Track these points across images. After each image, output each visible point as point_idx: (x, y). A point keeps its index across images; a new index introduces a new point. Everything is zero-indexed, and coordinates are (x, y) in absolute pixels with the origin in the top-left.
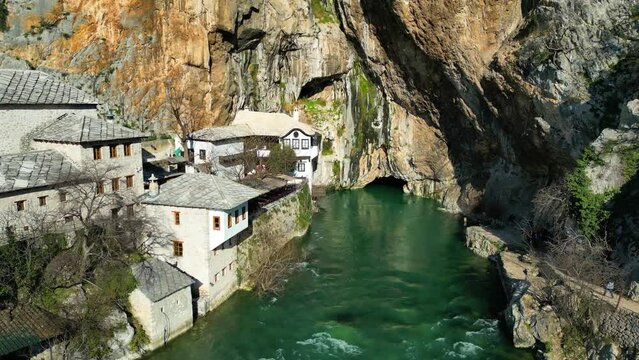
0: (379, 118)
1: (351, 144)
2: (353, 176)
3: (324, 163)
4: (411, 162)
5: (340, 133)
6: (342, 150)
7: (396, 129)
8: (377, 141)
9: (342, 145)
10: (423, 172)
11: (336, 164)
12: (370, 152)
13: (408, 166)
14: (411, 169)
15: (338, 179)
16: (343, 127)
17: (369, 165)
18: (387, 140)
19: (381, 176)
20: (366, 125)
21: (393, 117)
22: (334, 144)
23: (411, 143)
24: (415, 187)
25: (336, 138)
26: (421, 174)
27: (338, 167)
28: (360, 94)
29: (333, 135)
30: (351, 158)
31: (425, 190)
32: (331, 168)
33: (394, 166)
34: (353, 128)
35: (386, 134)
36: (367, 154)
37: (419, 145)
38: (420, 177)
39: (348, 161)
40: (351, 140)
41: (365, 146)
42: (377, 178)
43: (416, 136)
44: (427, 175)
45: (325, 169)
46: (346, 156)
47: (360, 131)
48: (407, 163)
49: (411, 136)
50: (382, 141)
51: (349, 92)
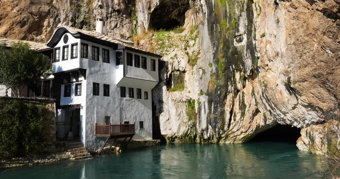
0: (242, 29)
1: (208, 75)
2: (217, 120)
3: (171, 103)
4: (288, 86)
5: (192, 62)
6: (197, 84)
7: (263, 36)
8: (243, 64)
9: (196, 76)
10: (314, 101)
11: (190, 102)
12: (239, 86)
13: (286, 93)
14: (293, 101)
15: (194, 125)
16: (199, 53)
17: (243, 106)
18: (254, 59)
19: (262, 124)
20: (227, 44)
21: (257, 20)
22: (187, 77)
23: (284, 50)
24: (312, 140)
25: (188, 68)
26: (311, 106)
27: (193, 108)
28: (216, 6)
29: (183, 64)
30: (208, 94)
32: (184, 109)
33: (268, 100)
34: (212, 51)
35: (251, 48)
36: (237, 91)
39: (204, 99)
40: (209, 70)
41: (230, 78)
42: (258, 127)
43: (292, 32)
45: (173, 111)
46: (201, 93)
47: (220, 55)
48: (282, 87)
50: (249, 62)
51: (205, 9)
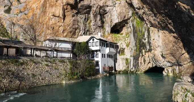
0: (146, 36)
1: (133, 50)
2: (136, 65)
3: (120, 59)
4: (162, 56)
5: (128, 46)
6: (129, 53)
7: (154, 39)
8: (146, 47)
9: (129, 51)
10: (170, 60)
11: (127, 59)
12: (144, 54)
13: (161, 58)
14: (163, 60)
15: (128, 67)
16: (130, 43)
17: (145, 61)
18: (150, 46)
19: (151, 66)
20: (140, 41)
21: (151, 34)
22: (125, 50)
23: (161, 45)
24: (168, 71)
25: (126, 48)
26: (169, 62)
27: (128, 61)
28: (136, 27)
29: (124, 46)
30: (134, 57)
31: (174, 72)
32: (124, 61)
33: (155, 59)
34: (134, 42)
35: (149, 43)
36: (143, 56)
37: (166, 45)
38: (169, 64)
39: (132, 58)
40: (133, 49)
41: (141, 51)
42: (149, 67)
43: (164, 40)
44: (173, 62)
45: (121, 62)
46: (131, 56)
47: (137, 44)
48: (160, 56)
49: (161, 41)
50: (148, 47)
51: (132, 27)
